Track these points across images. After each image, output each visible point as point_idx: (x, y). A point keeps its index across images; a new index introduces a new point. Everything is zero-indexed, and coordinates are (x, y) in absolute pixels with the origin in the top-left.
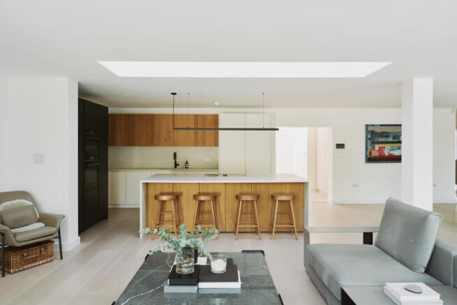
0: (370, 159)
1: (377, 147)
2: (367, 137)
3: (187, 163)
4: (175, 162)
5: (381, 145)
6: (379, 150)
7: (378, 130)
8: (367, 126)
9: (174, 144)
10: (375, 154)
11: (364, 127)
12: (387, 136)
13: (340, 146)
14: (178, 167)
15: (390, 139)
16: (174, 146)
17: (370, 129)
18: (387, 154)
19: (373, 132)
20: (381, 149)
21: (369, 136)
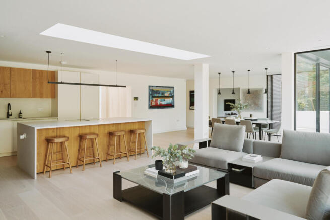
0: (151, 107)
1: (154, 99)
2: (149, 93)
3: (20, 113)
4: (8, 113)
5: (156, 98)
6: (155, 101)
7: (155, 89)
8: (149, 86)
9: (11, 96)
10: (153, 104)
11: (148, 87)
12: (159, 93)
13: (136, 99)
14: (10, 117)
15: (160, 95)
16: (11, 97)
17: (151, 88)
18: (159, 104)
19: (152, 90)
20: (156, 100)
21: (151, 93)
